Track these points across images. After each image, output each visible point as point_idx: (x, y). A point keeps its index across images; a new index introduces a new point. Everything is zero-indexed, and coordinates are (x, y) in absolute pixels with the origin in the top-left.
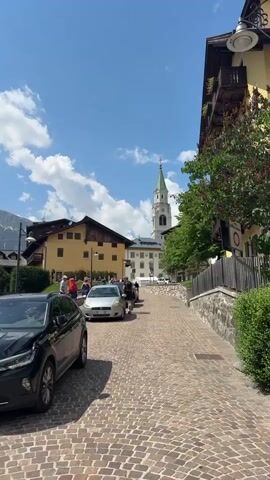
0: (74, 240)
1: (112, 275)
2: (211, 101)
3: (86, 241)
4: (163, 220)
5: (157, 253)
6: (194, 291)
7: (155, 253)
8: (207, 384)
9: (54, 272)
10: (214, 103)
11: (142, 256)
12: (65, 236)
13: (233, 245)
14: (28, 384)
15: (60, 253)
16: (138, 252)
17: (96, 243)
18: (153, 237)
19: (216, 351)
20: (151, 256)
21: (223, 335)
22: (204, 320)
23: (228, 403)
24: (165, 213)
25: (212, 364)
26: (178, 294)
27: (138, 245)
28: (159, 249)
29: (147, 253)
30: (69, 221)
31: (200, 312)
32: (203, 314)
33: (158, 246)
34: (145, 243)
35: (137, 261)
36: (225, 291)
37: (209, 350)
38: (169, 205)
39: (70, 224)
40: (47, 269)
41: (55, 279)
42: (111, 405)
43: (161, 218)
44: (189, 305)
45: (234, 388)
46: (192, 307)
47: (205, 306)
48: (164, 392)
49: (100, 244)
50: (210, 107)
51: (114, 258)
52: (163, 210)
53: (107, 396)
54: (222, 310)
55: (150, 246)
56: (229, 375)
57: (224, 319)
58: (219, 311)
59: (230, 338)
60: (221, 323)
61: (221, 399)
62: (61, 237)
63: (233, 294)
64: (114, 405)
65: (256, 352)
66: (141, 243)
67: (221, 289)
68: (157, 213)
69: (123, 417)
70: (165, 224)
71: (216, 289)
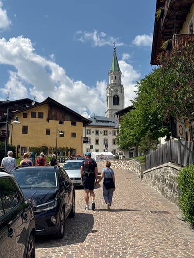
0: (37, 119)
1: (72, 150)
2: (164, 6)
3: (48, 120)
4: (116, 100)
5: (111, 130)
6: (147, 165)
7: (109, 130)
8: (159, 227)
9: (19, 147)
10: (166, 9)
11: (97, 133)
12: (29, 115)
13: (178, 134)
14: (55, 220)
15: (25, 130)
16: (94, 129)
17: (57, 122)
18: (107, 115)
19: (165, 209)
20: (105, 133)
21: (170, 199)
22: (155, 188)
23: (173, 236)
24: (119, 93)
25: (162, 216)
26: (131, 168)
27: (94, 123)
28: (113, 127)
29: (102, 130)
30: (32, 101)
31: (152, 183)
32: (154, 184)
33: (112, 124)
34: (100, 121)
35: (92, 137)
36: (173, 166)
37: (159, 208)
38: (122, 86)
39: (33, 104)
40: (13, 144)
41: (20, 154)
42: (100, 236)
43: (114, 98)
44: (142, 177)
45: (177, 229)
46: (145, 178)
47: (156, 177)
48: (132, 230)
49: (61, 123)
50: (163, 12)
51: (74, 135)
52: (117, 91)
53: (96, 231)
54: (170, 180)
55: (104, 124)
56: (174, 222)
57: (171, 186)
58: (167, 181)
59: (175, 200)
60: (168, 190)
61: (169, 234)
62: (25, 116)
63: (178, 168)
64: (102, 236)
65: (192, 205)
66: (97, 121)
67: (169, 164)
68: (111, 93)
69: (110, 241)
70: (118, 103)
71: (166, 164)
